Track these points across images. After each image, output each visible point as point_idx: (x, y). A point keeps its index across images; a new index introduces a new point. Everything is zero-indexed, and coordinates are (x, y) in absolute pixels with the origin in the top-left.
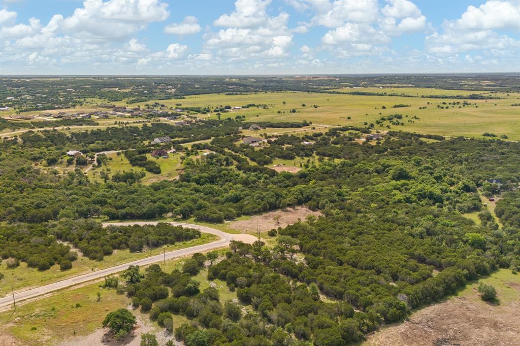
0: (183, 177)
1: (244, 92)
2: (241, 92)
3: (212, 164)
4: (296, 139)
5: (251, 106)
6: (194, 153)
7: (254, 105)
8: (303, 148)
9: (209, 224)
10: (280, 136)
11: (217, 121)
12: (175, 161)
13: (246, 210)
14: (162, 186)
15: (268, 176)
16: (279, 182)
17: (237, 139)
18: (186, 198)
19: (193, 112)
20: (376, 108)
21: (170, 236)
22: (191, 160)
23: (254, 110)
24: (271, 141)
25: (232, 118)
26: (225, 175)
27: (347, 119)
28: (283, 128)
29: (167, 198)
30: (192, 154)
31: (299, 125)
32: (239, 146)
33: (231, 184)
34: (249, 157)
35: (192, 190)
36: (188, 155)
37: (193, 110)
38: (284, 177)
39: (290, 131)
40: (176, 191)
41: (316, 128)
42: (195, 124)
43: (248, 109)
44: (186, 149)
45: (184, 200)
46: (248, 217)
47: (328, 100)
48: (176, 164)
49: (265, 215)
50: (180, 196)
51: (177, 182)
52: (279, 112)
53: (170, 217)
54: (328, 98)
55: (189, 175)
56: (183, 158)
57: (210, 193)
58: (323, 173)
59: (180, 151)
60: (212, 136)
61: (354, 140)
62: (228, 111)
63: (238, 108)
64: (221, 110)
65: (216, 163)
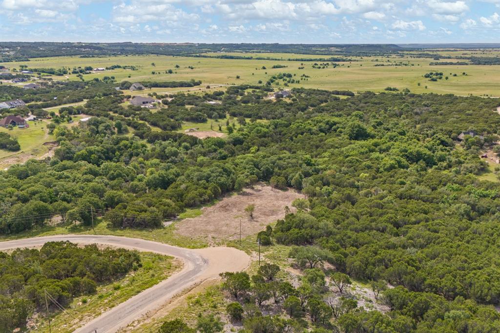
0: (61, 153)
1: (101, 54)
2: (98, 55)
3: (98, 132)
4: (197, 99)
5: (115, 67)
6: (65, 119)
7: (119, 67)
8: (213, 108)
9: (138, 232)
10: (175, 96)
11: (81, 82)
12: (40, 131)
13: (190, 199)
14: (31, 170)
15: (188, 145)
16: (210, 152)
17: (121, 100)
18: (82, 188)
19: (46, 74)
20: (257, 69)
21: (82, 275)
22: (65, 128)
23: (121, 72)
24: (168, 101)
25: (99, 79)
26: (126, 146)
27: (235, 79)
28: (171, 87)
29: (46, 192)
30: (63, 121)
31: (189, 84)
32: (127, 108)
33: (141, 159)
34: (148, 122)
35: (86, 174)
36: (57, 122)
37: (44, 72)
38: (215, 145)
39: (184, 90)
40: (60, 178)
41: (211, 87)
42: (53, 87)
43: (113, 70)
44: (53, 114)
45: (78, 191)
46: (196, 211)
47: (199, 62)
48: (41, 136)
49: (219, 204)
50: (70, 185)
51: (55, 163)
52: (153, 73)
53: (58, 225)
54: (199, 61)
55: (69, 149)
56: (51, 127)
57: (119, 175)
58: (260, 137)
59: (44, 118)
60: (85, 98)
61: (262, 98)
62: (90, 73)
63: (102, 69)
64: (81, 71)
65: (105, 131)
